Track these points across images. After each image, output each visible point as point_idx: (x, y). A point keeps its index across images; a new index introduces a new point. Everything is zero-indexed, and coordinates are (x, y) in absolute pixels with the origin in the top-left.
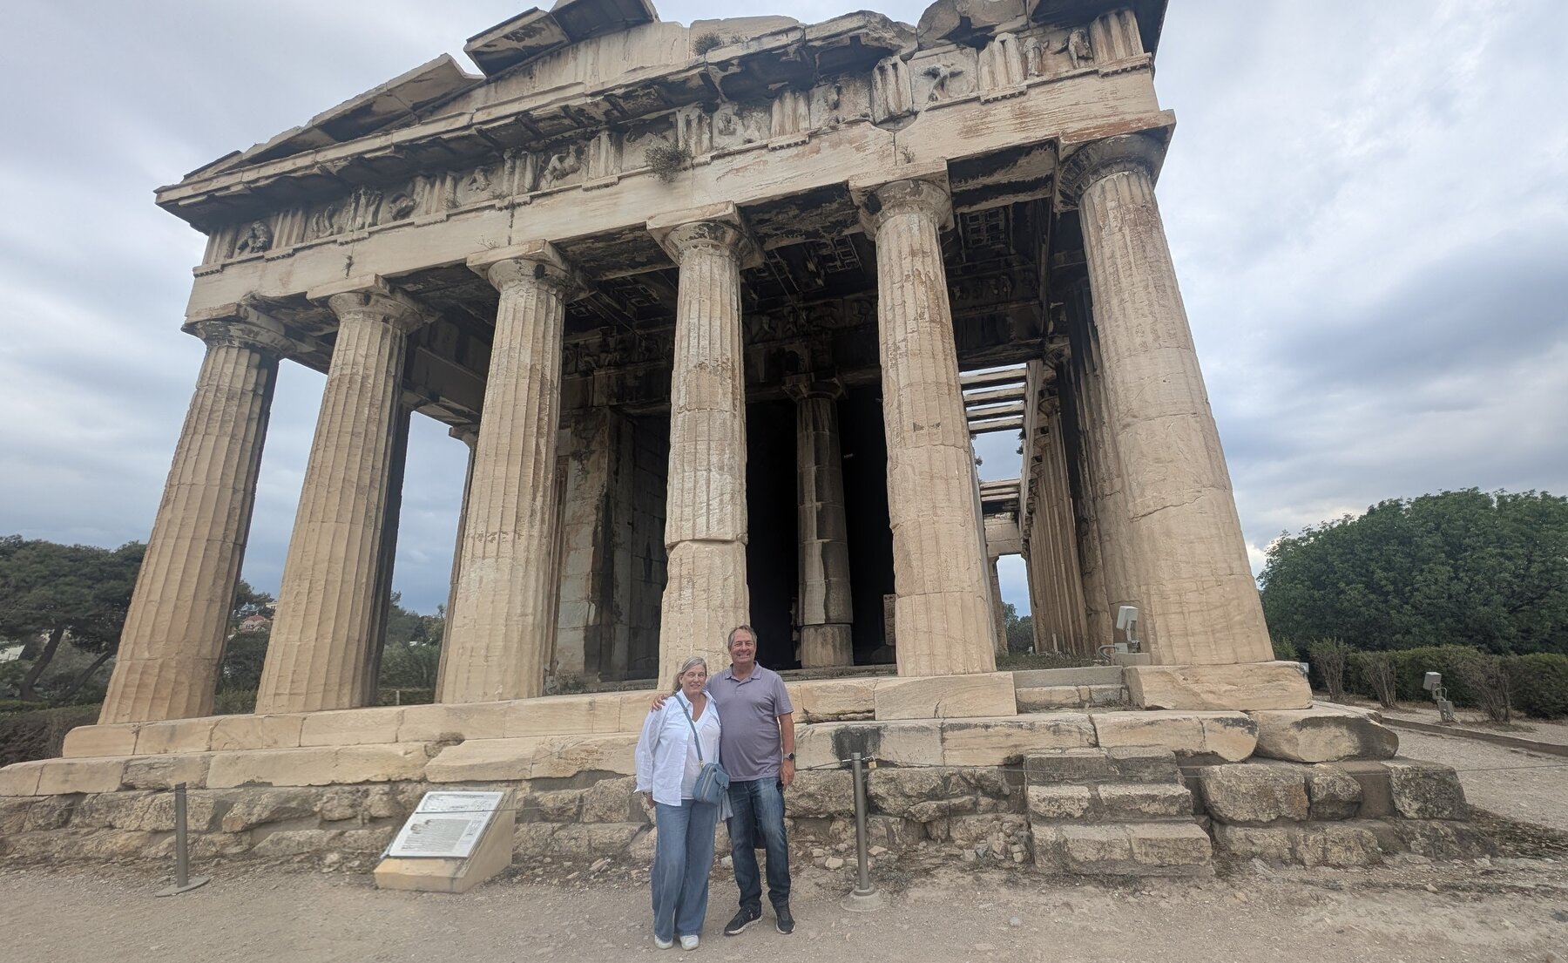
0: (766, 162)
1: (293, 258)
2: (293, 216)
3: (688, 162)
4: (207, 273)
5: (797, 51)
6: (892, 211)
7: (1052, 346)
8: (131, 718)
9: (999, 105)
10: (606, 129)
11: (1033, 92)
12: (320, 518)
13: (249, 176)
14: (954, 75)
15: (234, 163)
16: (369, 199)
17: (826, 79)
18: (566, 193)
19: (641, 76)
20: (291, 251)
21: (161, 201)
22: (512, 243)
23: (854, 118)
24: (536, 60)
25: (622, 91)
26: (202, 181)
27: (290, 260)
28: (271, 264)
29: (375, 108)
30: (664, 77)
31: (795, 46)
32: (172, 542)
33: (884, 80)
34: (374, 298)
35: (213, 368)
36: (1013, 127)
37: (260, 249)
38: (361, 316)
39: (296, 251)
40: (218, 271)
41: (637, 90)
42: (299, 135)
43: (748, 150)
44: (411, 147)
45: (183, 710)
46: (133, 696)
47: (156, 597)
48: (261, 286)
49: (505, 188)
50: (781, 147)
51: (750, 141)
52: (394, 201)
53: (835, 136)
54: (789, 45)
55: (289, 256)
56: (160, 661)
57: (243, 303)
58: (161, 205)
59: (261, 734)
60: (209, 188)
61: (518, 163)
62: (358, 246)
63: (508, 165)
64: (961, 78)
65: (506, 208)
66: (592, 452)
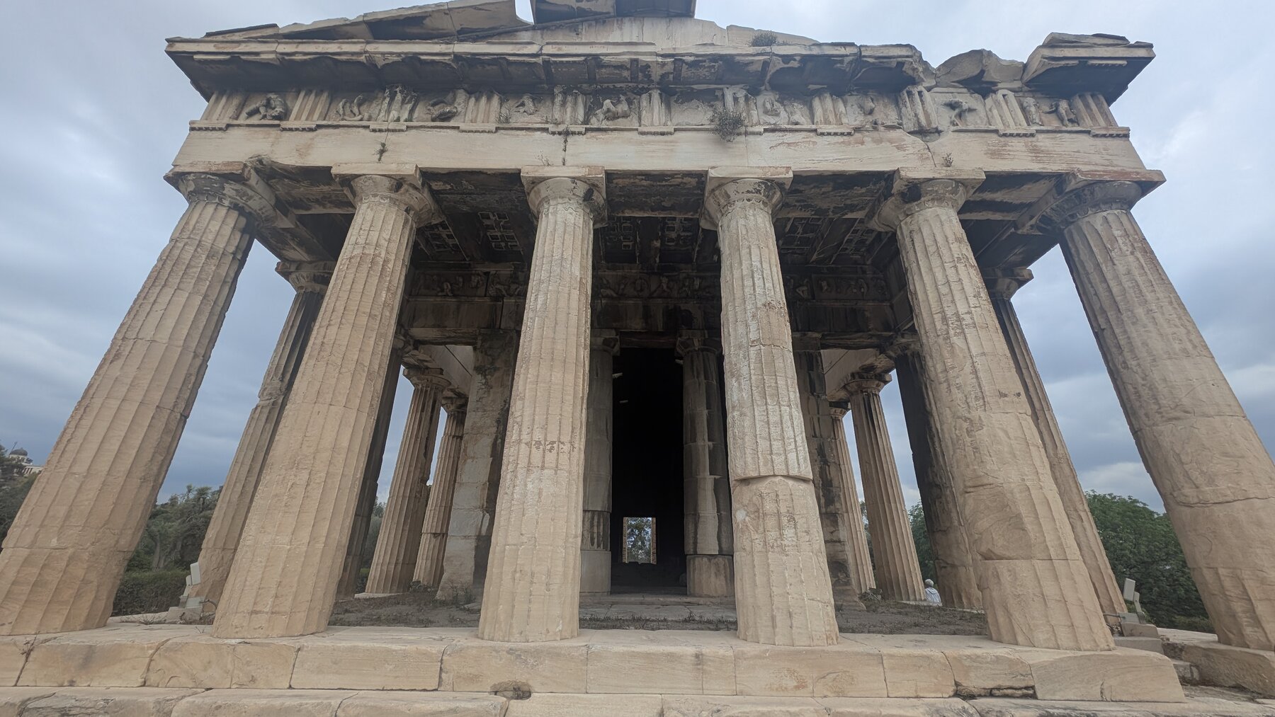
0: (815, 143)
1: (315, 133)
2: (316, 96)
3: (743, 129)
4: (207, 129)
5: (851, 62)
6: (930, 203)
7: (903, 340)
8: (13, 628)
9: (1015, 141)
10: (658, 88)
11: (1040, 136)
12: (328, 400)
13: (284, 48)
14: (970, 110)
15: (269, 33)
16: (405, 98)
17: (858, 91)
18: (621, 132)
19: (710, 51)
20: (314, 126)
21: (173, 49)
22: (567, 164)
23: (892, 124)
24: (582, 22)
25: (692, 58)
26: (227, 42)
27: (311, 135)
28: (287, 134)
29: (427, 22)
30: (732, 56)
31: (851, 58)
32: (114, 404)
33: (912, 101)
34: (405, 186)
35: (197, 222)
36: (1030, 158)
37: (275, 118)
38: (387, 201)
39: (319, 127)
40: (220, 129)
41: (705, 61)
42: (346, 25)
43: (797, 131)
44: (474, 59)
45: (83, 619)
46: (24, 598)
47: (81, 468)
48: (272, 152)
49: (557, 116)
50: (829, 134)
51: (797, 124)
52: (434, 105)
53: (875, 134)
54: (847, 56)
55: (311, 130)
56: (70, 551)
57: (249, 164)
58: (170, 53)
59: (230, 667)
60: (236, 50)
61: (569, 98)
62: (392, 136)
63: (559, 99)
64: (974, 113)
65: (560, 133)
66: (496, 369)
